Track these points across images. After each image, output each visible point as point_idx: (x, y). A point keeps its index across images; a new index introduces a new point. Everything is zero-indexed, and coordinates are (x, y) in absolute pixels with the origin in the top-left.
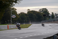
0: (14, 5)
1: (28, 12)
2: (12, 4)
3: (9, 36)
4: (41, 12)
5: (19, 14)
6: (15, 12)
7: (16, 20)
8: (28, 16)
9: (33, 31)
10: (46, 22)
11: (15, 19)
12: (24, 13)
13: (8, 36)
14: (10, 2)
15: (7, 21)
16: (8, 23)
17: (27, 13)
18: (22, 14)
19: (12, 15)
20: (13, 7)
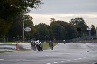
0: (29, 10)
1: (52, 23)
2: (25, 9)
3: (19, 62)
4: (74, 23)
5: (37, 26)
6: (29, 23)
7: (32, 35)
8: (51, 30)
9: (60, 54)
10: (81, 40)
11: (29, 34)
12: (45, 24)
13: (17, 62)
14: (22, 5)
15: (16, 36)
16: (18, 40)
17: (50, 25)
18: (42, 26)
19: (25, 27)
20: (27, 14)
